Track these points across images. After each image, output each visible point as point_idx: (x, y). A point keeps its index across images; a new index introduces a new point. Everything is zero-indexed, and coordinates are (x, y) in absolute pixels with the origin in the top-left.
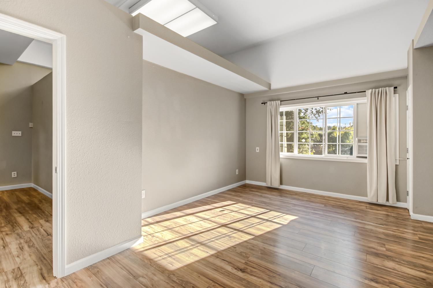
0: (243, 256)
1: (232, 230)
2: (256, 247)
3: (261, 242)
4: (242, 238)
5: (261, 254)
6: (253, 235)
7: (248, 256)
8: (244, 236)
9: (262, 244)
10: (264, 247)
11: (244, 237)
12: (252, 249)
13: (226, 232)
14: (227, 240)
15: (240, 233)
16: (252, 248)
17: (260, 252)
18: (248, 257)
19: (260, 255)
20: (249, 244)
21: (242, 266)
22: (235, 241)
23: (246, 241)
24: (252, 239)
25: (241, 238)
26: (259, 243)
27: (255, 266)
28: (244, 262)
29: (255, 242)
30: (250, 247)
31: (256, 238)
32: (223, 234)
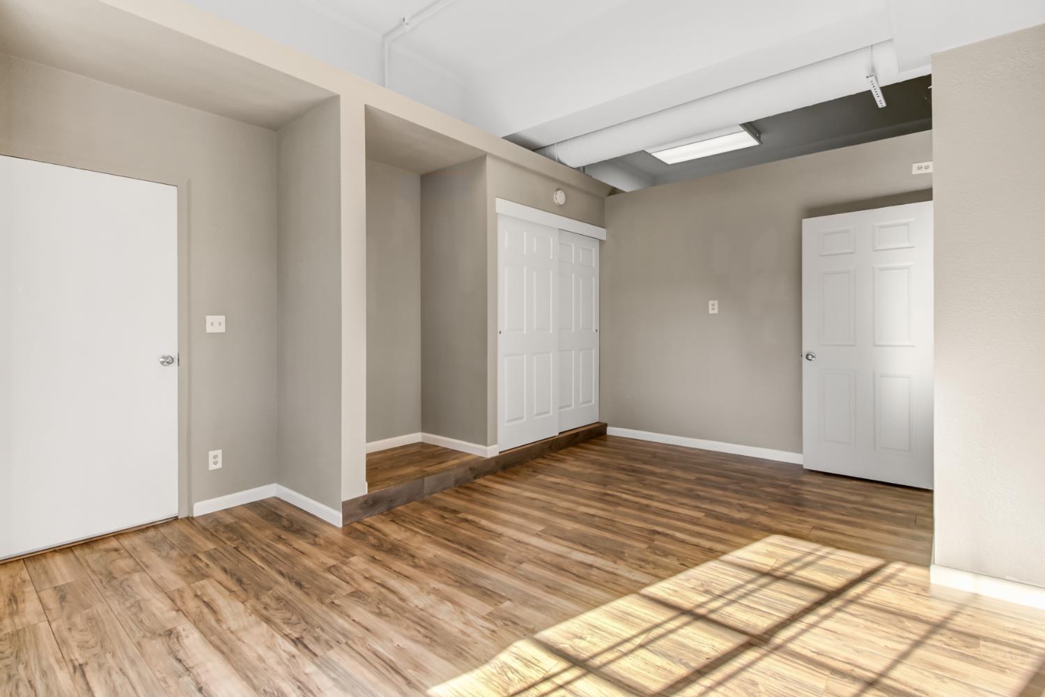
0: (659, 550)
1: (713, 616)
2: (634, 566)
3: (622, 576)
4: (671, 587)
5: (623, 553)
6: (645, 596)
7: (649, 550)
8: (670, 595)
9: (619, 572)
10: (615, 566)
11: (669, 591)
12: (644, 561)
13: (729, 609)
14: (712, 582)
15: (687, 605)
16: (642, 564)
17: (626, 555)
18: (648, 548)
19: (625, 551)
20: (652, 571)
21: (657, 537)
22: (689, 580)
23: (661, 579)
24: (646, 585)
25: (676, 588)
26: (627, 575)
27: (636, 537)
28: (656, 542)
29: (638, 576)
30: (648, 566)
31: (633, 589)
32: (736, 605)
